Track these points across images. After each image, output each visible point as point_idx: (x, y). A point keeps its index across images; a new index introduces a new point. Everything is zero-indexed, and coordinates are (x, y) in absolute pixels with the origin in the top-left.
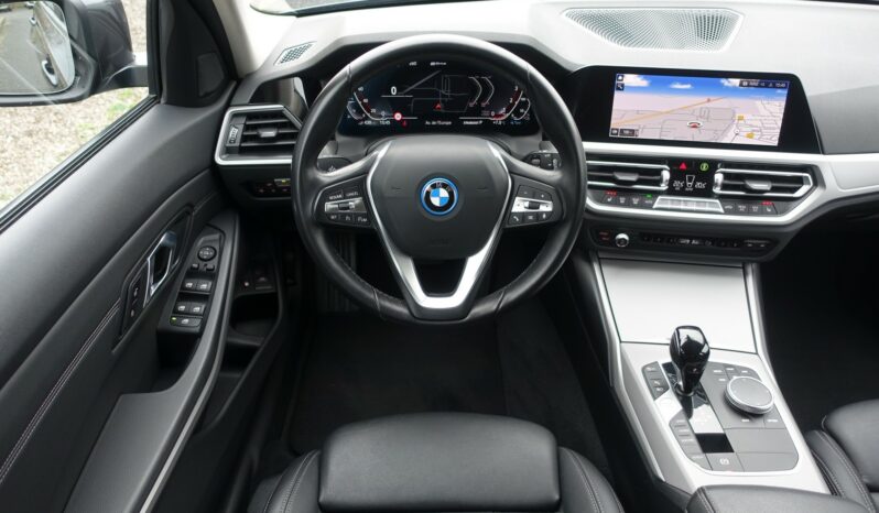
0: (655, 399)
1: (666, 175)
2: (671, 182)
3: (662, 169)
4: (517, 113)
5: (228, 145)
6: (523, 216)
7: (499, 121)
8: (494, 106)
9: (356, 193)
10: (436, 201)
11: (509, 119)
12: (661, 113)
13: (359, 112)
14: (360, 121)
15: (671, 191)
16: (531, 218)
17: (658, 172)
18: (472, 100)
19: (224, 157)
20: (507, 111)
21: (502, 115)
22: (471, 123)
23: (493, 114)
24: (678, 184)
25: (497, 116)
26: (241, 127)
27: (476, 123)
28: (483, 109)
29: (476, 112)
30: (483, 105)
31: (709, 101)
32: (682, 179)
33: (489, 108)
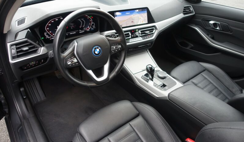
0: (148, 82)
1: (130, 34)
2: (131, 36)
3: (129, 33)
4: (92, 27)
5: (13, 56)
6: (114, 51)
7: (88, 30)
8: (86, 26)
9: (73, 57)
10: (96, 53)
11: (91, 29)
12: (125, 20)
13: (49, 36)
14: (50, 38)
15: (132, 38)
16: (116, 50)
17: (128, 34)
18: (80, 26)
19: (13, 60)
20: (90, 27)
21: (88, 28)
22: (81, 32)
23: (86, 28)
24: (133, 36)
25: (88, 29)
26: (15, 49)
27: (83, 32)
28: (84, 28)
29: (82, 29)
30: (83, 27)
31: (134, 16)
32: (133, 34)
33: (85, 27)
